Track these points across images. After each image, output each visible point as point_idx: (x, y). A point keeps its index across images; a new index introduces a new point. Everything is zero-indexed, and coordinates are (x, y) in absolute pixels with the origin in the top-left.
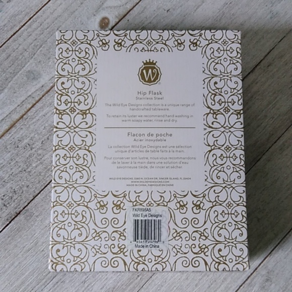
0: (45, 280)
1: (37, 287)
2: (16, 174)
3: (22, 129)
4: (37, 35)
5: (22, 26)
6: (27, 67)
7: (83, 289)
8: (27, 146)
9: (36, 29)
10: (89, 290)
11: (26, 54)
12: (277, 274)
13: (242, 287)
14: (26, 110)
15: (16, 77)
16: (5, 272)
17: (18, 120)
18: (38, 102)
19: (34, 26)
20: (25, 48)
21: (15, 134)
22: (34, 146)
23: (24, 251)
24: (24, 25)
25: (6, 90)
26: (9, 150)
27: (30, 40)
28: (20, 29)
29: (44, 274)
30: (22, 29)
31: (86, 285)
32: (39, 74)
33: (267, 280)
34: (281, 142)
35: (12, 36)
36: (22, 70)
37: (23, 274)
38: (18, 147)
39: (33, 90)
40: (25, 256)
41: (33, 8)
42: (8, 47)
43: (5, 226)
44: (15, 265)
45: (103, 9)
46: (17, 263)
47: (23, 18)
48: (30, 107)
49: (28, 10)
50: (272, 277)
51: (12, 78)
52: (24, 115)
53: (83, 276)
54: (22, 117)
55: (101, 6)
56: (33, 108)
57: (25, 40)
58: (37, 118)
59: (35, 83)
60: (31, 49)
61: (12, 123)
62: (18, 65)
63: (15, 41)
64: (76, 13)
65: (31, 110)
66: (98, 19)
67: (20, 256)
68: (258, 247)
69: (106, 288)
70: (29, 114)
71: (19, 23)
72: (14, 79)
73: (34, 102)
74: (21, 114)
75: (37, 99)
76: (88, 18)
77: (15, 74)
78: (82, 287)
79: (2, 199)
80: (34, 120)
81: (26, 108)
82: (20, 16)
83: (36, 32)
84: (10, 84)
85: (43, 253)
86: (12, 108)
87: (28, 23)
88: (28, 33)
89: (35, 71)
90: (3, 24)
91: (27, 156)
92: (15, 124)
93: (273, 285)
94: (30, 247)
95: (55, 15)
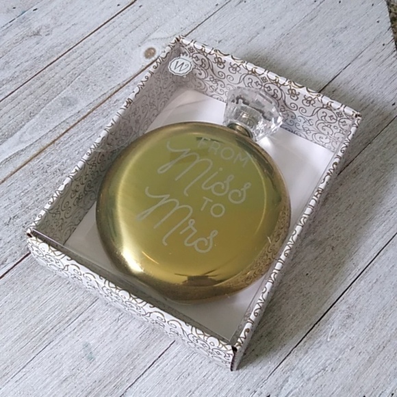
0: (68, 318)
1: (58, 326)
2: (42, 201)
3: (52, 154)
4: (76, 64)
5: (60, 57)
6: (63, 94)
7: (116, 328)
8: (56, 172)
9: (75, 59)
10: (123, 329)
11: (63, 82)
12: (361, 309)
13: (316, 325)
14: (58, 135)
15: (50, 103)
16: (19, 309)
17: (49, 145)
18: (72, 127)
19: (74, 56)
20: (62, 76)
21: (44, 159)
22: (65, 172)
23: (45, 284)
24: (62, 55)
25: (37, 116)
26: (36, 175)
27: (68, 69)
28: (58, 59)
29: (69, 311)
30: (61, 59)
31: (120, 323)
32: (76, 100)
33: (349, 317)
34: (355, 165)
35: (48, 66)
36: (57, 97)
37: (42, 311)
38: (46, 172)
39: (68, 115)
40: (46, 290)
41: (73, 41)
42: (44, 75)
43: (24, 256)
44: (33, 300)
45: (150, 41)
46: (35, 298)
47: (62, 49)
48: (63, 132)
49: (67, 42)
50: (354, 313)
51: (46, 104)
52: (56, 140)
53: (116, 313)
54: (54, 142)
55: (146, 38)
56: (66, 134)
57: (62, 69)
58: (71, 143)
59: (70, 109)
60: (68, 78)
61: (42, 148)
62: (53, 92)
63: (51, 70)
64: (119, 44)
65: (65, 135)
66: (144, 49)
67: (40, 289)
68: (334, 279)
69: (145, 327)
70: (62, 139)
71: (57, 54)
72: (48, 105)
73: (68, 128)
74: (53, 139)
75: (72, 124)
76: (132, 49)
77: (48, 100)
78: (114, 326)
79: (24, 227)
80: (67, 145)
81: (59, 133)
82: (59, 48)
83: (75, 62)
84: (42, 110)
85: (69, 286)
86: (43, 133)
87: (67, 53)
88: (66, 62)
89: (71, 97)
90: (40, 54)
91: (57, 181)
92: (44, 149)
93: (357, 322)
94: (53, 279)
95: (97, 46)
